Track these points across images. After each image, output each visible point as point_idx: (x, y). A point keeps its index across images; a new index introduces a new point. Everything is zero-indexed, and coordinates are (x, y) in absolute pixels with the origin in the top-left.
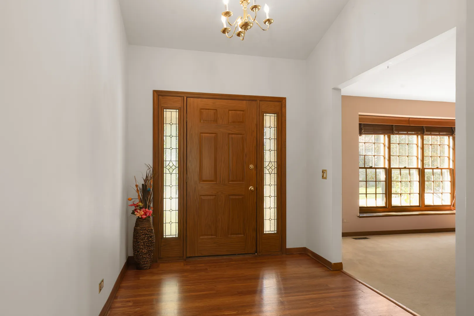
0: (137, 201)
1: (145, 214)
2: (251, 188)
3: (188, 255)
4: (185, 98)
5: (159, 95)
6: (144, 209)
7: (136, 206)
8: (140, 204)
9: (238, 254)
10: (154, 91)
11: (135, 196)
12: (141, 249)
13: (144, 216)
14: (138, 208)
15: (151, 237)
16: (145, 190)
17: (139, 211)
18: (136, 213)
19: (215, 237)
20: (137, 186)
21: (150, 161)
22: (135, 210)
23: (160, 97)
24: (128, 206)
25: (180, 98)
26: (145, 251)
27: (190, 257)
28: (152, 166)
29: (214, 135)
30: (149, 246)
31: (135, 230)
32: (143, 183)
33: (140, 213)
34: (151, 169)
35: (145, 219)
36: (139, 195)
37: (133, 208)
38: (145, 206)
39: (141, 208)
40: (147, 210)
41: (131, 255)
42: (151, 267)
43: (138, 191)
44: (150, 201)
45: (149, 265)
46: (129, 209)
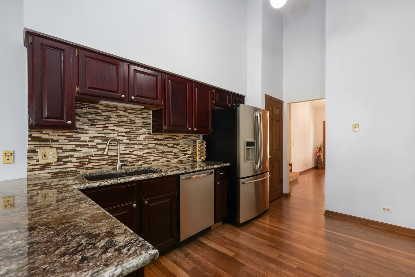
1: (320, 155)
11: (317, 150)
12: (318, 164)
16: (320, 149)
20: (317, 147)
21: (322, 141)
31: (317, 158)
32: (320, 147)
38: (320, 153)
39: (318, 153)
40: (320, 154)
41: (316, 166)
42: (321, 169)
43: (318, 149)
44: (321, 151)
45: (321, 168)
46: (315, 153)
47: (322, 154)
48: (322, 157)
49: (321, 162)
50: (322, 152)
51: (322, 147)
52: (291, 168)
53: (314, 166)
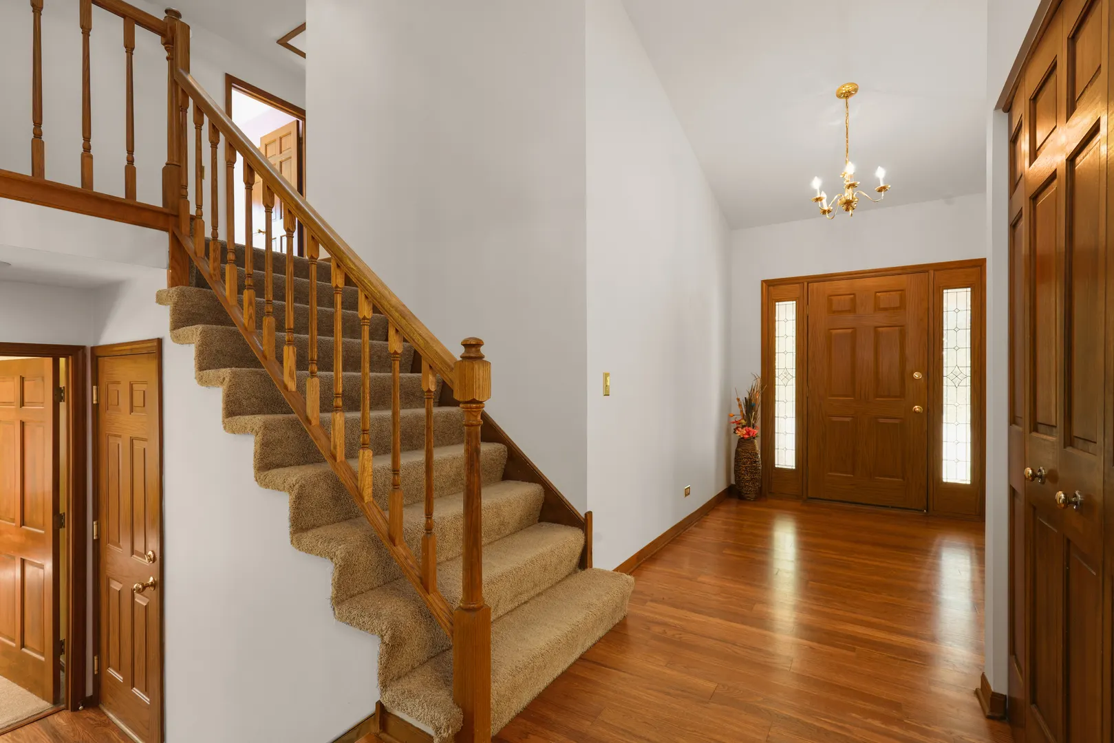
0: (739, 418)
1: (748, 433)
2: (917, 408)
3: (810, 495)
4: (806, 284)
5: (769, 286)
6: (747, 428)
7: (738, 423)
8: (743, 421)
9: (892, 507)
10: (764, 282)
11: (737, 411)
12: (743, 474)
13: (747, 436)
14: (740, 426)
15: (755, 462)
16: (749, 405)
17: (740, 429)
18: (737, 432)
19: (852, 476)
20: (738, 400)
21: (757, 370)
22: (737, 428)
23: (771, 288)
24: (730, 423)
25: (797, 285)
26: (747, 477)
27: (812, 498)
28: (760, 376)
29: (850, 331)
30: (752, 473)
31: (736, 450)
32: (747, 397)
33: (742, 432)
34: (759, 380)
35: (747, 439)
36: (742, 411)
37: (735, 426)
38: (749, 424)
39: (743, 427)
40: (751, 429)
41: (733, 482)
42: (756, 499)
43: (740, 405)
44: (755, 418)
45: (754, 496)
46: (731, 427)
47: (758, 431)
48: (757, 443)
49: (756, 468)
50: (758, 424)
51: (759, 397)
52: (582, 541)
53: (722, 486)
